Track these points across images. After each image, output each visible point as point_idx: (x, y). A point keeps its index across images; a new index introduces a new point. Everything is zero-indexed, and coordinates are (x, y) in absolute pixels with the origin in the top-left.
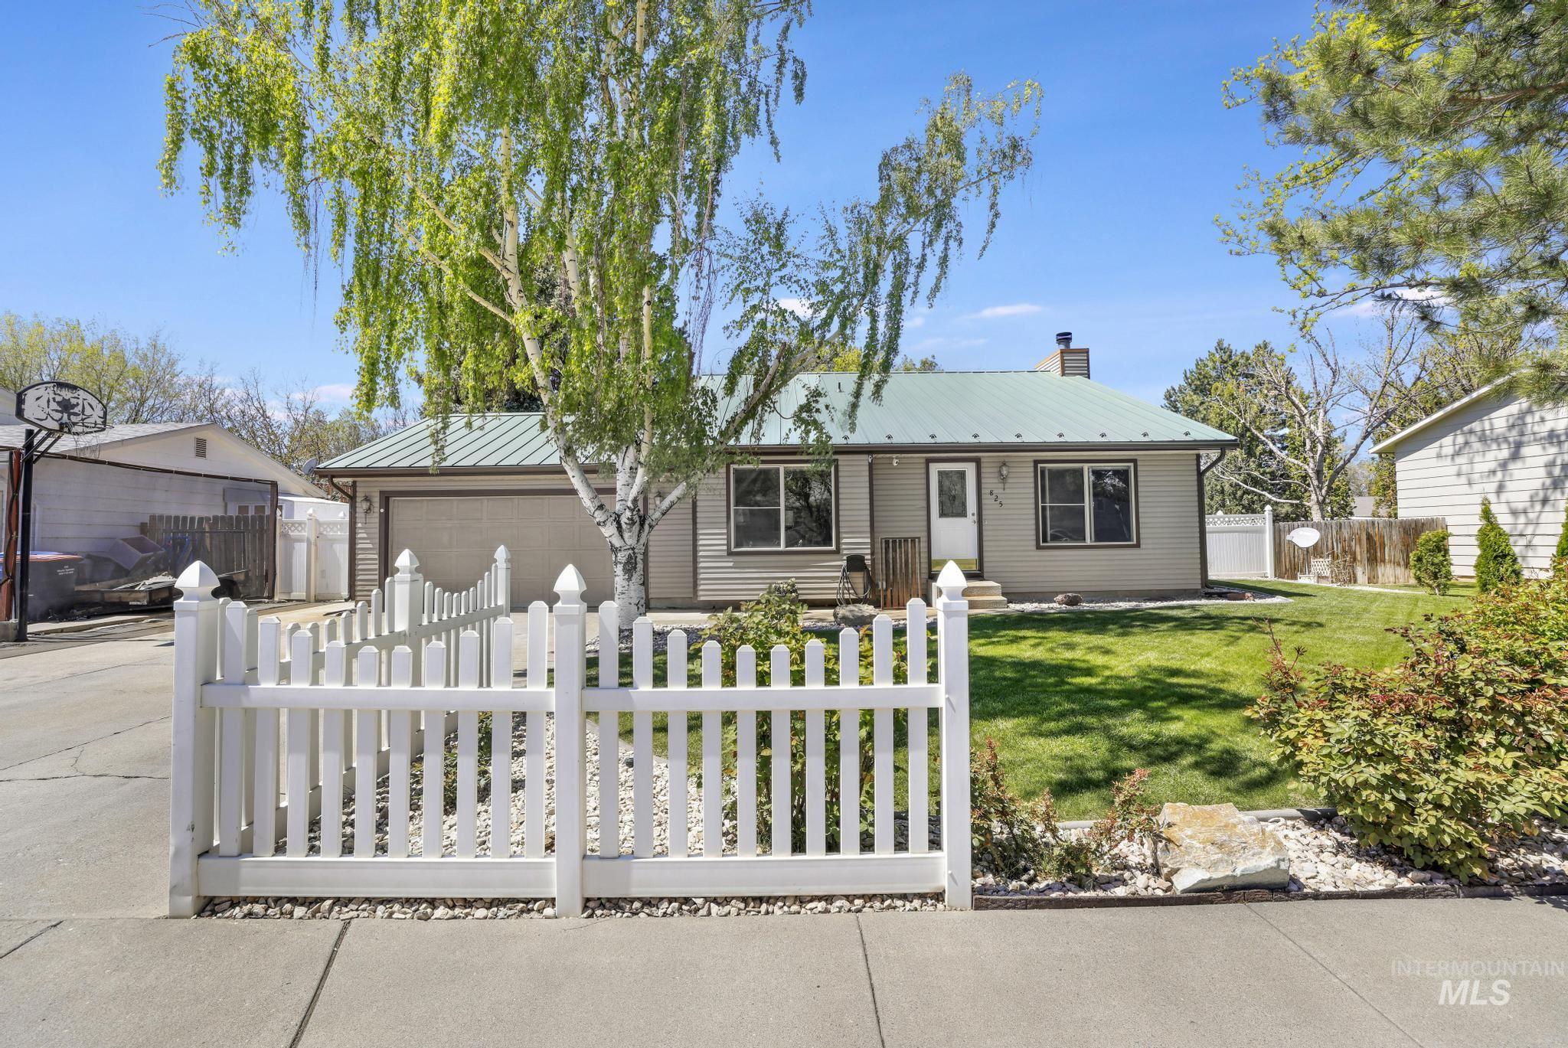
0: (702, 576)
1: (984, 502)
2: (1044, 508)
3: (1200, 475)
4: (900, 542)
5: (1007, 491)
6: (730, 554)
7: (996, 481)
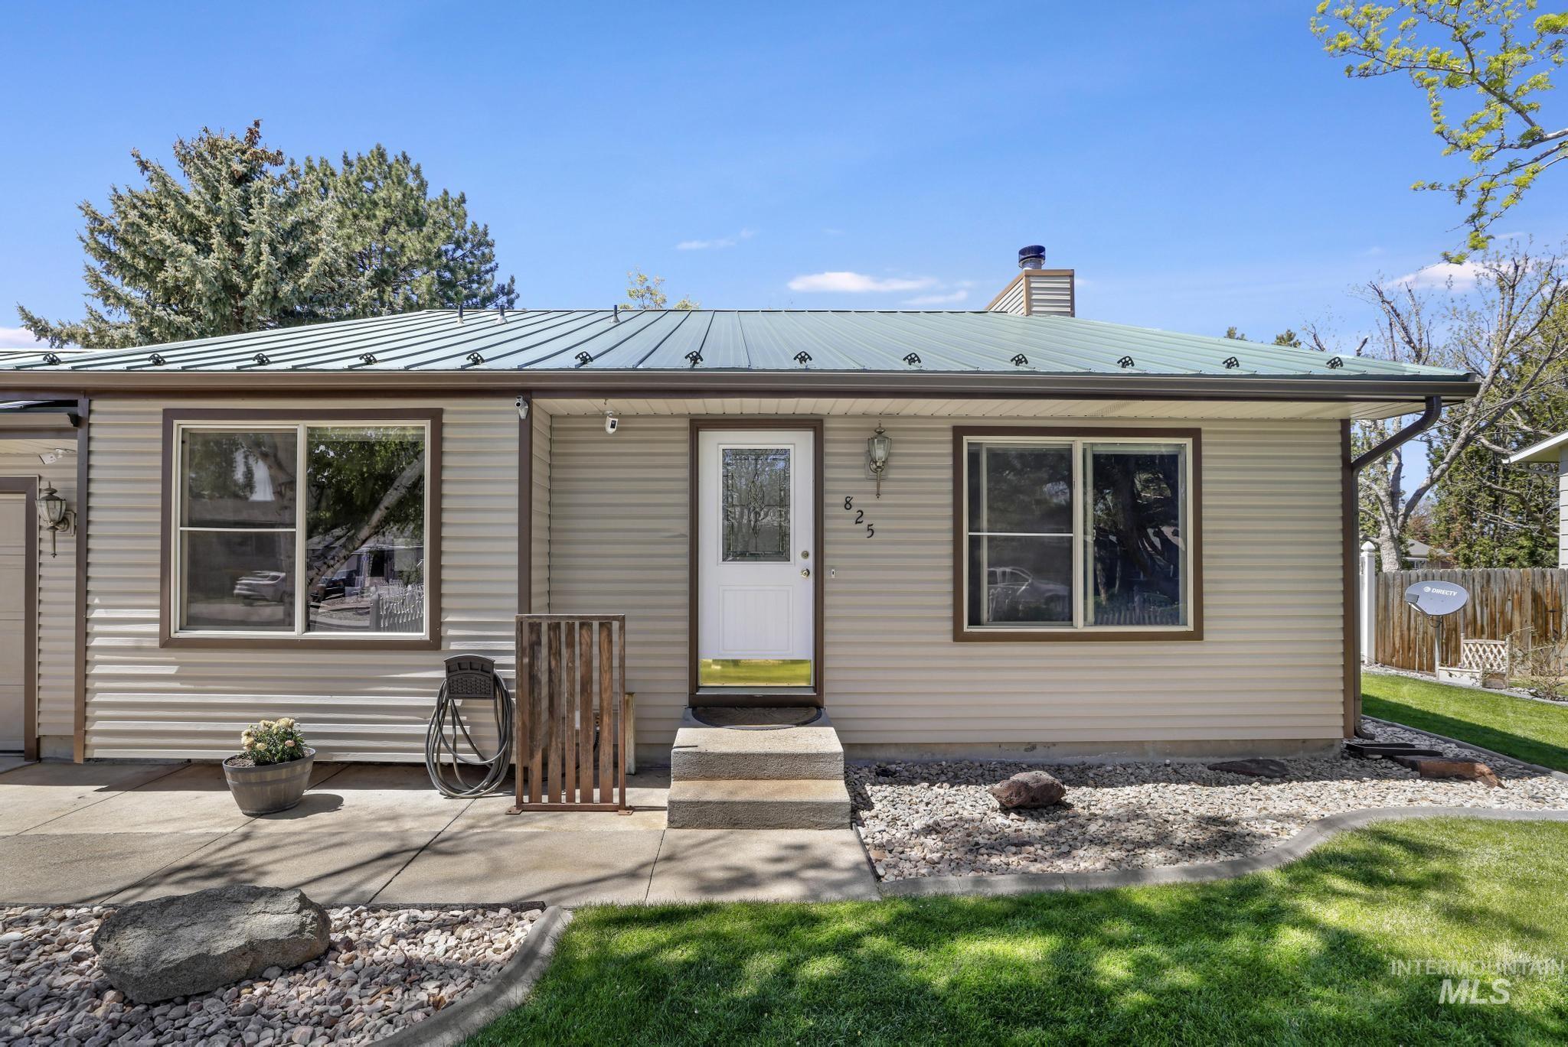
0: (98, 698)
1: (828, 524)
2: (975, 542)
3: (1351, 467)
4: (571, 628)
5: (885, 499)
6: (168, 643)
7: (860, 474)
